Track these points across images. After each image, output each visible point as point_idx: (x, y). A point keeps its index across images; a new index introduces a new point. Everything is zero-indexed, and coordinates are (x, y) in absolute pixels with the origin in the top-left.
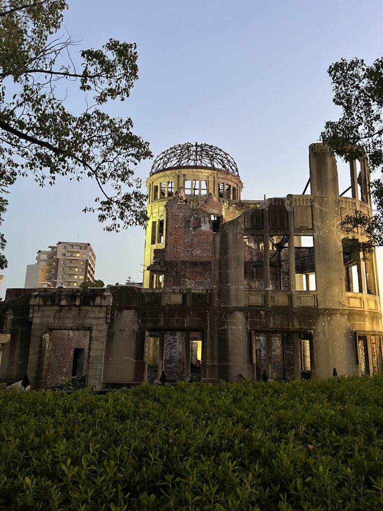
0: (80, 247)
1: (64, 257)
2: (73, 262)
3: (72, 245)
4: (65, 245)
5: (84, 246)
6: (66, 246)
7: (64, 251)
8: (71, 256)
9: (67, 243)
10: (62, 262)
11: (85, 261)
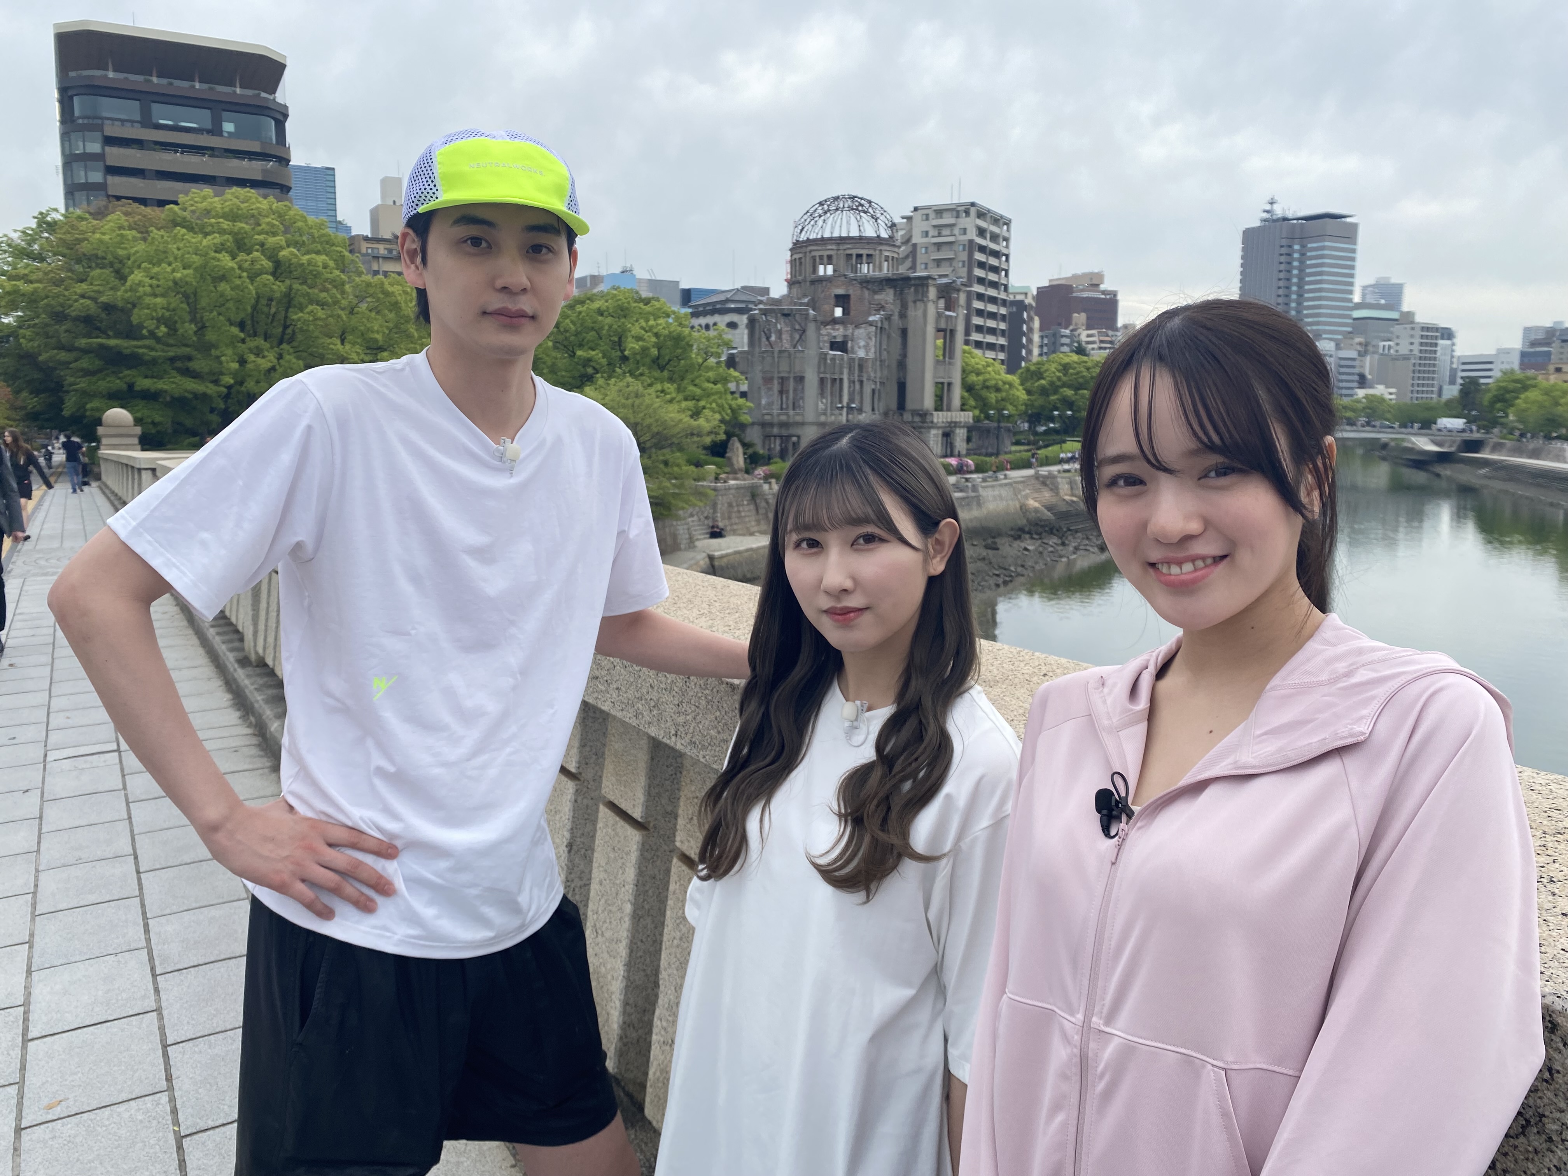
0: (955, 213)
1: (925, 240)
2: (944, 248)
3: (940, 212)
4: (925, 212)
5: (963, 208)
6: (927, 215)
7: (925, 226)
8: (940, 235)
9: (928, 208)
10: (923, 250)
11: (967, 243)
